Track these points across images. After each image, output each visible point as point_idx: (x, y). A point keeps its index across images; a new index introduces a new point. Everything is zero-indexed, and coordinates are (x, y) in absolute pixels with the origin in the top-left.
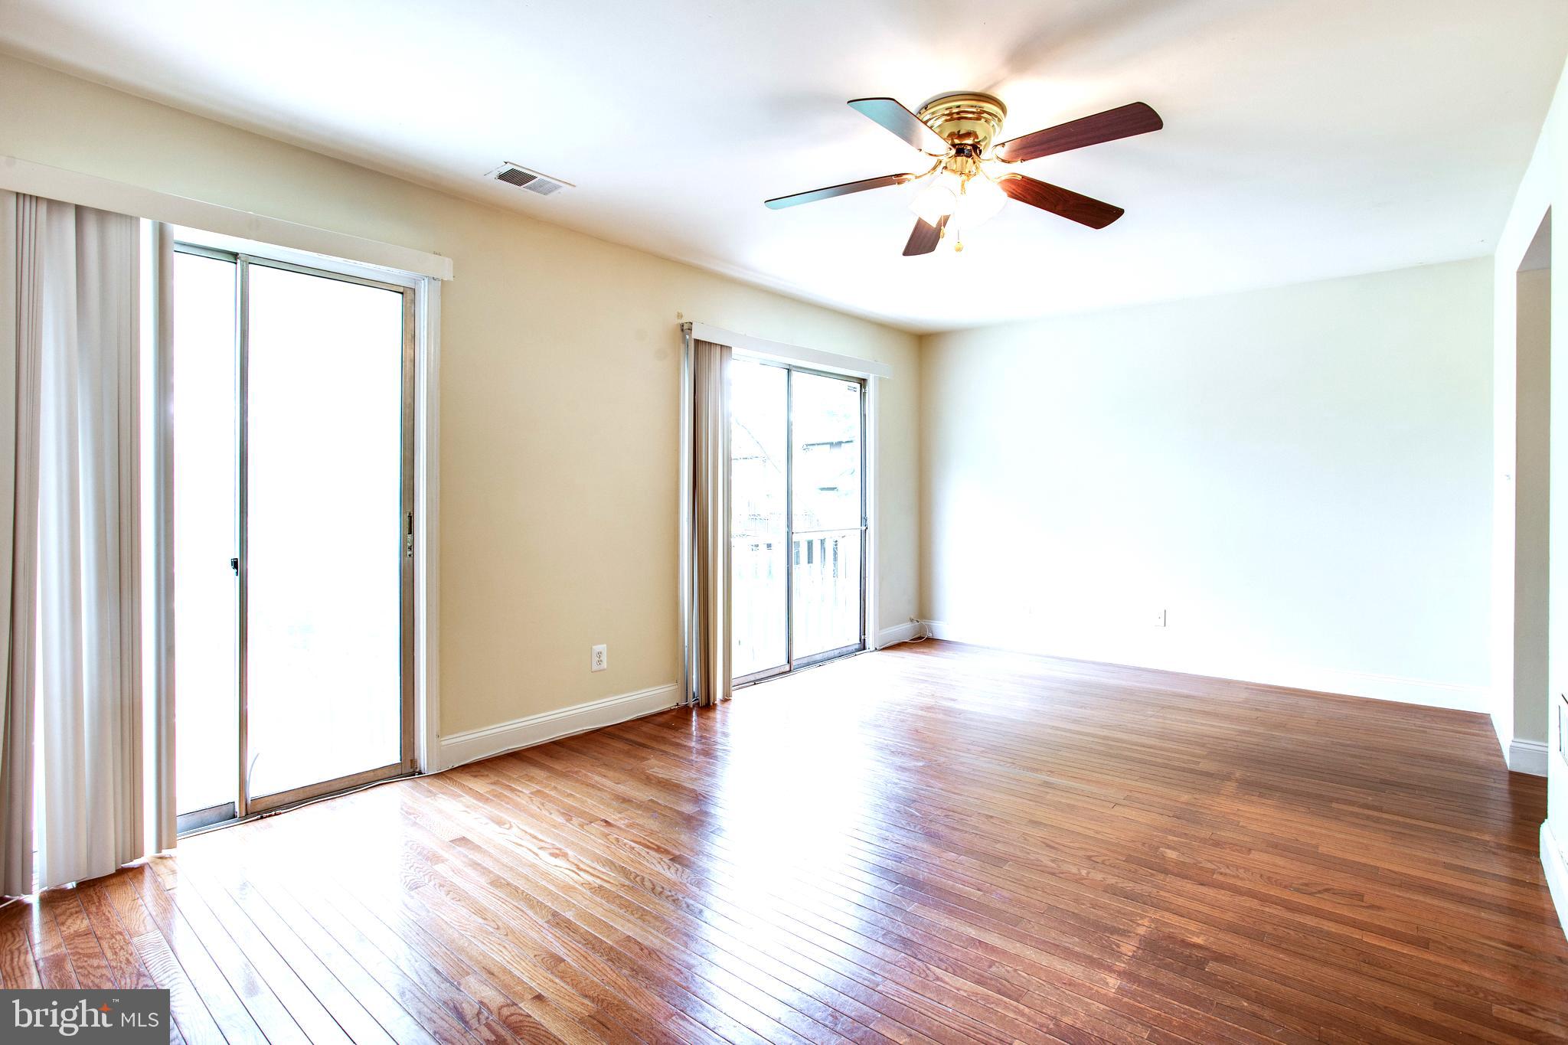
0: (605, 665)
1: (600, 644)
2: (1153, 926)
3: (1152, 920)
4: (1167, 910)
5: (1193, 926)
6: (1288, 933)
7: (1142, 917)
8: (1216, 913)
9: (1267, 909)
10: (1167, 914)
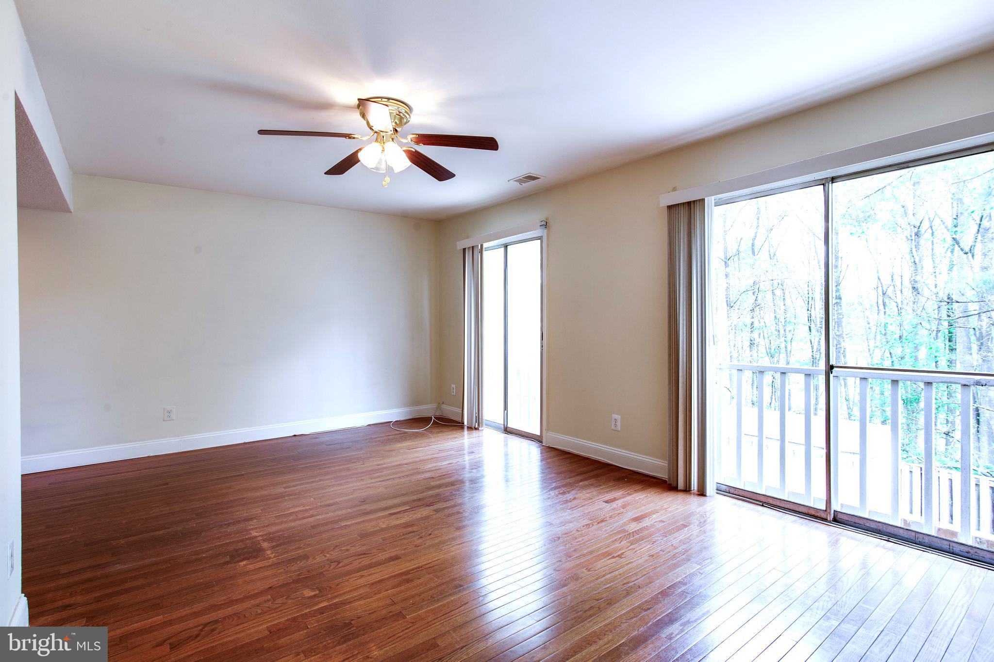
0: (619, 428)
1: (617, 414)
2: (267, 556)
3: (270, 558)
4: (270, 566)
5: (251, 567)
6: (205, 593)
7: (275, 557)
8: (247, 579)
9: (224, 598)
10: (268, 564)
